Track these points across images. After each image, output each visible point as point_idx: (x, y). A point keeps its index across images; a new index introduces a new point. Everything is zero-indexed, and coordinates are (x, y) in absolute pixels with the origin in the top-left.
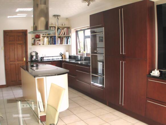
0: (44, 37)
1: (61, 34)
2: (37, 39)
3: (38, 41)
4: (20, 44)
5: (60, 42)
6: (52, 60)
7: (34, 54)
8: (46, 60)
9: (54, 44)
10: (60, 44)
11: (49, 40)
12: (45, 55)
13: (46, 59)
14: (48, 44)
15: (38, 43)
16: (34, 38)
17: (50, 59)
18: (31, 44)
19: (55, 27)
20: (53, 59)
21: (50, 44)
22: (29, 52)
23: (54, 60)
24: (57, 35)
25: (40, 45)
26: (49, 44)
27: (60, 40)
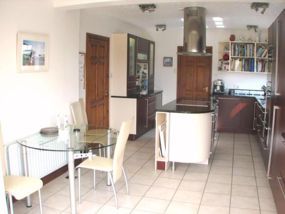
0: (236, 59)
1: (263, 55)
2: (225, 62)
3: (226, 64)
4: (202, 67)
5: (262, 69)
6: (248, 96)
7: (219, 83)
8: (238, 95)
9: (251, 71)
10: (262, 71)
11: (244, 64)
12: (238, 87)
13: (238, 93)
14: (241, 69)
15: (225, 67)
16: (221, 60)
17: (245, 94)
18: (217, 69)
19: (253, 44)
20: (249, 94)
21: (244, 71)
22: (214, 79)
23: (251, 96)
24: (255, 58)
25: (228, 70)
26: (242, 71)
27: (261, 65)
